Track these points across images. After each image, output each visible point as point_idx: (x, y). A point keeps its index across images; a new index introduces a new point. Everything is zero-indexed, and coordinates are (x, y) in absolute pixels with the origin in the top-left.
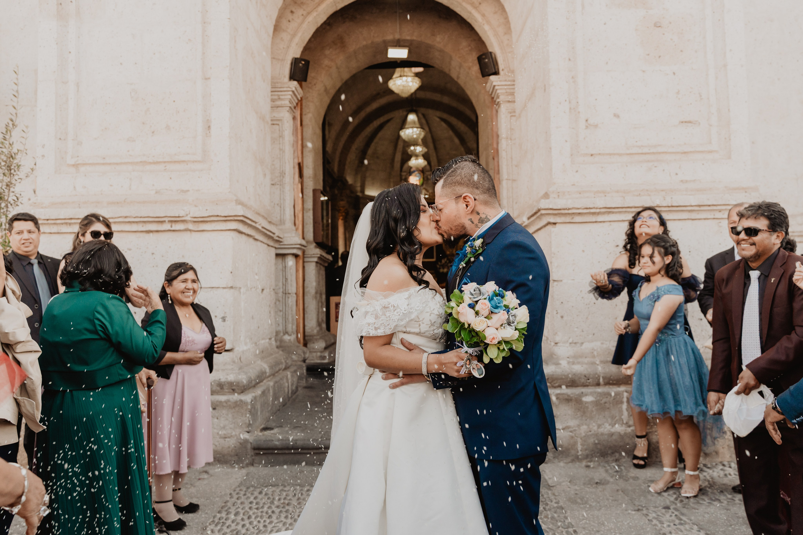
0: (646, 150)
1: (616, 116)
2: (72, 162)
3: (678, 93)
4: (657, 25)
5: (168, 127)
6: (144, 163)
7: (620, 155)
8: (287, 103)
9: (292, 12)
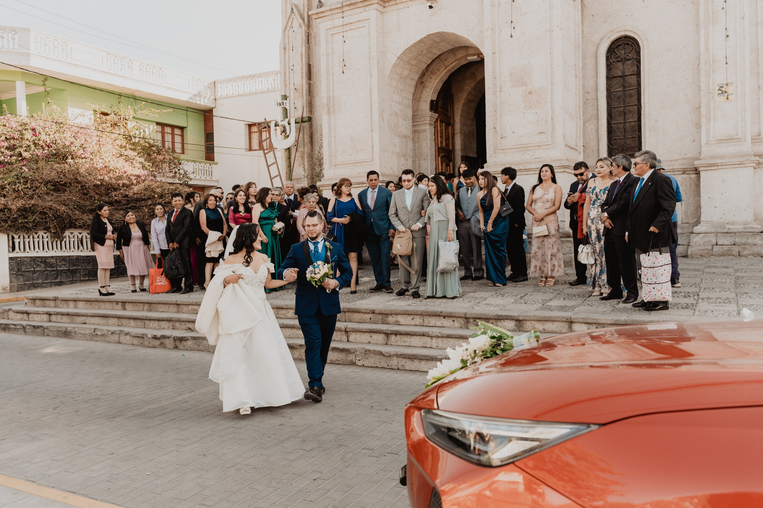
0: (523, 146)
1: (513, 133)
2: (334, 164)
3: (538, 121)
4: (530, 93)
5: (362, 150)
6: (354, 163)
7: (514, 149)
8: (428, 121)
9: (431, 78)
